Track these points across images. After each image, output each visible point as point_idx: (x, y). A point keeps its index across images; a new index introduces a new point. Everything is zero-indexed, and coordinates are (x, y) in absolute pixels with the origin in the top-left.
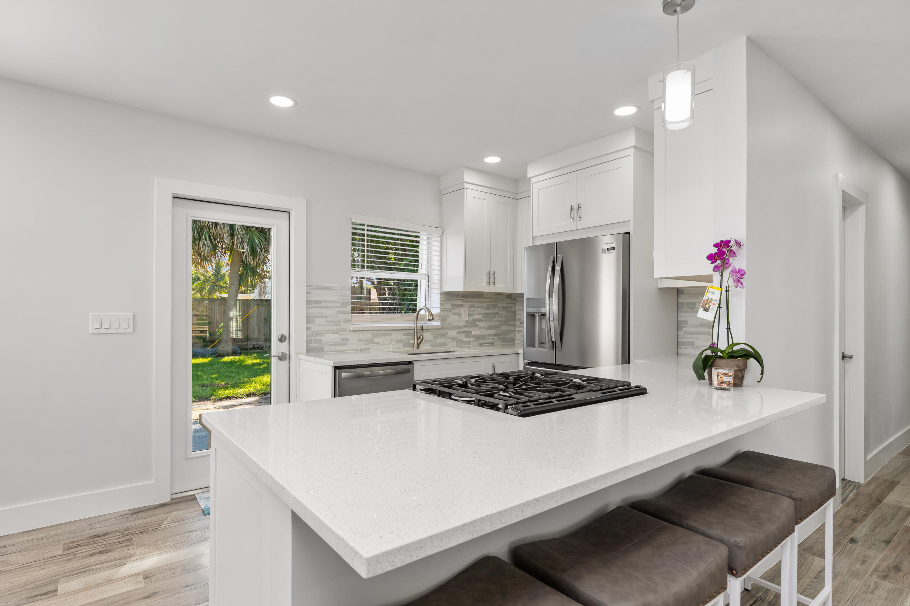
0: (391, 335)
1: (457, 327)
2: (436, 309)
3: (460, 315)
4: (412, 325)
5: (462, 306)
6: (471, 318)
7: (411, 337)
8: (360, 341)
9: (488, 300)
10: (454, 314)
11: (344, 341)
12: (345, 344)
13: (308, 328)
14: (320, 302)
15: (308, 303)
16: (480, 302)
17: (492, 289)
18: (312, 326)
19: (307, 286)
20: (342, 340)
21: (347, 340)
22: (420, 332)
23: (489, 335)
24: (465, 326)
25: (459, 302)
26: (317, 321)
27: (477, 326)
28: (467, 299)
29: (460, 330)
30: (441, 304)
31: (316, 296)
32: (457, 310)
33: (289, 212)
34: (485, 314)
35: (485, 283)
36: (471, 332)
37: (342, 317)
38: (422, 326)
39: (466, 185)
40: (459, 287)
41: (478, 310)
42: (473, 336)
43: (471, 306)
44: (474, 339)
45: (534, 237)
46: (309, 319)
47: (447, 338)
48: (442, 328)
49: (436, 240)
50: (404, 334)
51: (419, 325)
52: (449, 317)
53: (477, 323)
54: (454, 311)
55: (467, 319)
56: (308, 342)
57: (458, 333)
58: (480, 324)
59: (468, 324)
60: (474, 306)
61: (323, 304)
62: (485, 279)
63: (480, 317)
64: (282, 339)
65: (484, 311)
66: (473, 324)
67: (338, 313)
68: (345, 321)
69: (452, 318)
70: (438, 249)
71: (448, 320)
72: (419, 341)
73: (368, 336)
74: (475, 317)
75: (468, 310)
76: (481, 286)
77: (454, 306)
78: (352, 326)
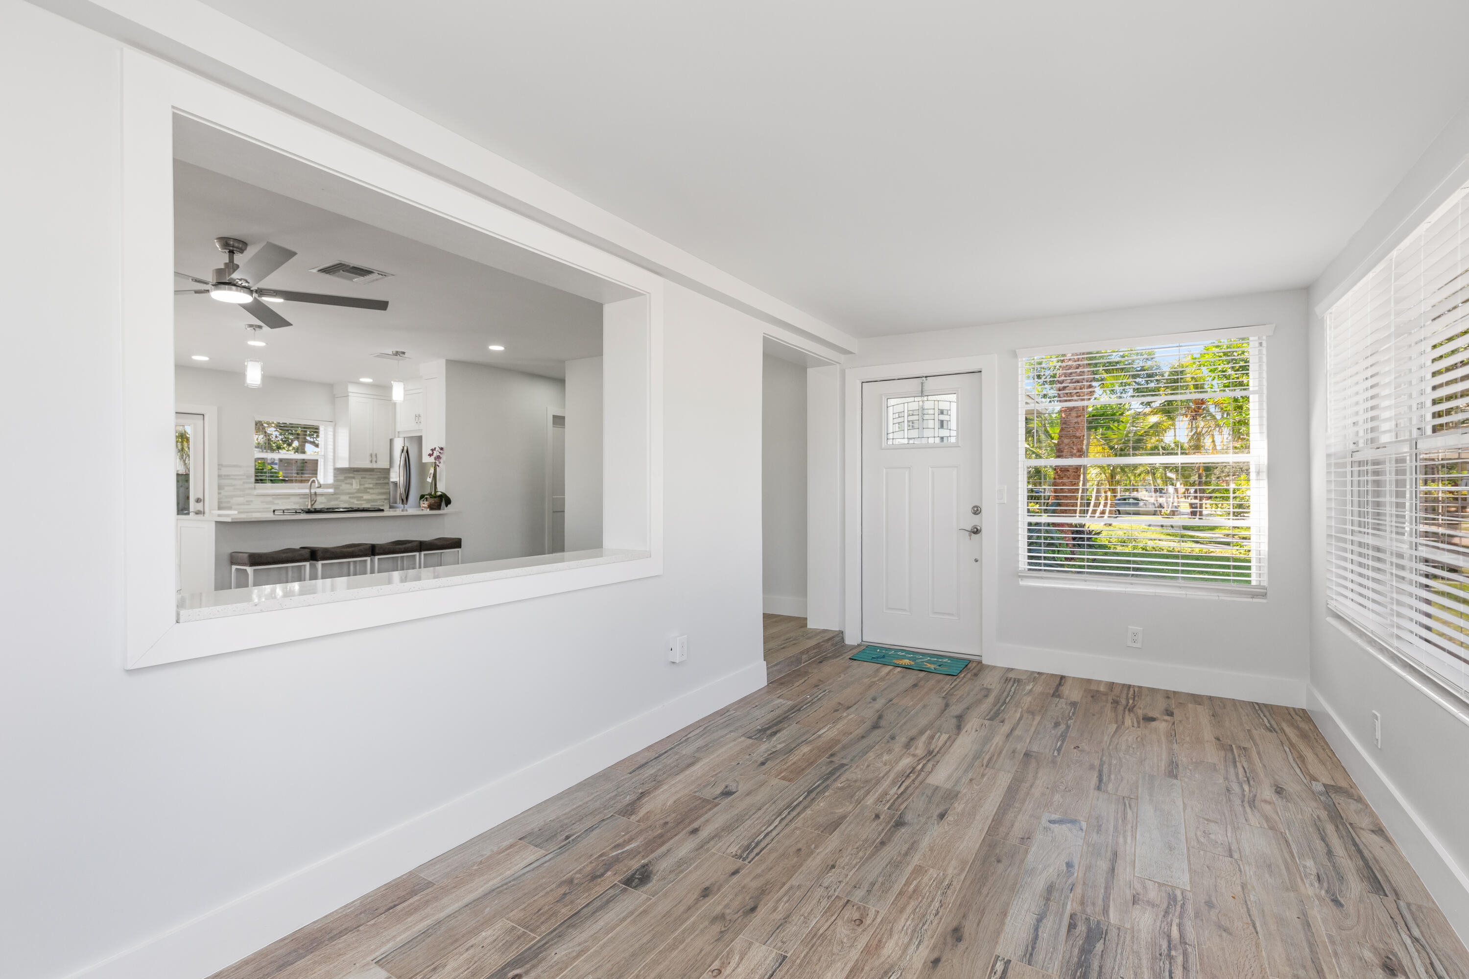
0: (289, 498)
1: (349, 494)
2: (330, 480)
3: (352, 484)
4: (307, 491)
5: (354, 478)
6: (362, 487)
7: (306, 500)
8: (262, 502)
9: (378, 473)
10: (346, 483)
11: (249, 502)
12: (250, 504)
13: (219, 493)
14: (228, 476)
15: (220, 476)
16: (371, 475)
17: (374, 466)
18: (222, 492)
19: (219, 465)
20: (247, 501)
21: (252, 501)
22: (313, 497)
23: (380, 499)
24: (356, 492)
25: (351, 475)
26: (226, 488)
27: (368, 492)
28: (359, 473)
29: (352, 496)
30: (334, 477)
31: (225, 471)
32: (349, 481)
33: (203, 415)
34: (376, 484)
35: (368, 462)
36: (362, 497)
37: (247, 486)
38: (316, 493)
39: (350, 394)
40: (345, 464)
41: (369, 481)
42: (364, 500)
43: (362, 478)
44: (365, 502)
45: (399, 432)
46: (220, 487)
47: (340, 501)
48: (335, 494)
49: (330, 430)
50: (301, 498)
51: (313, 491)
52: (341, 486)
53: (368, 490)
54: (346, 481)
55: (358, 487)
56: (220, 503)
57: (350, 497)
58: (371, 491)
59: (359, 491)
60: (364, 478)
61: (232, 477)
62: (368, 459)
63: (371, 486)
64: (198, 500)
65: (375, 482)
66: (365, 491)
67: (244, 483)
68: (251, 489)
69: (344, 487)
70: (332, 437)
71: (341, 488)
72: (313, 502)
73: (269, 499)
74: (367, 486)
75: (360, 481)
76: (367, 464)
77: (346, 478)
78: (256, 492)
